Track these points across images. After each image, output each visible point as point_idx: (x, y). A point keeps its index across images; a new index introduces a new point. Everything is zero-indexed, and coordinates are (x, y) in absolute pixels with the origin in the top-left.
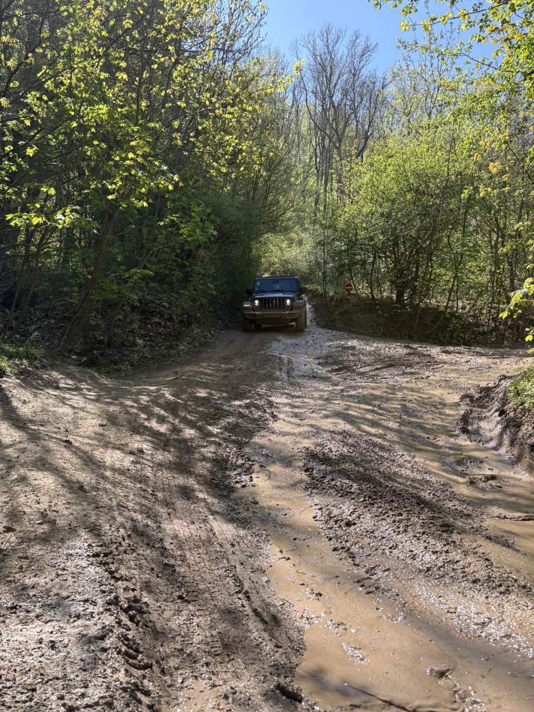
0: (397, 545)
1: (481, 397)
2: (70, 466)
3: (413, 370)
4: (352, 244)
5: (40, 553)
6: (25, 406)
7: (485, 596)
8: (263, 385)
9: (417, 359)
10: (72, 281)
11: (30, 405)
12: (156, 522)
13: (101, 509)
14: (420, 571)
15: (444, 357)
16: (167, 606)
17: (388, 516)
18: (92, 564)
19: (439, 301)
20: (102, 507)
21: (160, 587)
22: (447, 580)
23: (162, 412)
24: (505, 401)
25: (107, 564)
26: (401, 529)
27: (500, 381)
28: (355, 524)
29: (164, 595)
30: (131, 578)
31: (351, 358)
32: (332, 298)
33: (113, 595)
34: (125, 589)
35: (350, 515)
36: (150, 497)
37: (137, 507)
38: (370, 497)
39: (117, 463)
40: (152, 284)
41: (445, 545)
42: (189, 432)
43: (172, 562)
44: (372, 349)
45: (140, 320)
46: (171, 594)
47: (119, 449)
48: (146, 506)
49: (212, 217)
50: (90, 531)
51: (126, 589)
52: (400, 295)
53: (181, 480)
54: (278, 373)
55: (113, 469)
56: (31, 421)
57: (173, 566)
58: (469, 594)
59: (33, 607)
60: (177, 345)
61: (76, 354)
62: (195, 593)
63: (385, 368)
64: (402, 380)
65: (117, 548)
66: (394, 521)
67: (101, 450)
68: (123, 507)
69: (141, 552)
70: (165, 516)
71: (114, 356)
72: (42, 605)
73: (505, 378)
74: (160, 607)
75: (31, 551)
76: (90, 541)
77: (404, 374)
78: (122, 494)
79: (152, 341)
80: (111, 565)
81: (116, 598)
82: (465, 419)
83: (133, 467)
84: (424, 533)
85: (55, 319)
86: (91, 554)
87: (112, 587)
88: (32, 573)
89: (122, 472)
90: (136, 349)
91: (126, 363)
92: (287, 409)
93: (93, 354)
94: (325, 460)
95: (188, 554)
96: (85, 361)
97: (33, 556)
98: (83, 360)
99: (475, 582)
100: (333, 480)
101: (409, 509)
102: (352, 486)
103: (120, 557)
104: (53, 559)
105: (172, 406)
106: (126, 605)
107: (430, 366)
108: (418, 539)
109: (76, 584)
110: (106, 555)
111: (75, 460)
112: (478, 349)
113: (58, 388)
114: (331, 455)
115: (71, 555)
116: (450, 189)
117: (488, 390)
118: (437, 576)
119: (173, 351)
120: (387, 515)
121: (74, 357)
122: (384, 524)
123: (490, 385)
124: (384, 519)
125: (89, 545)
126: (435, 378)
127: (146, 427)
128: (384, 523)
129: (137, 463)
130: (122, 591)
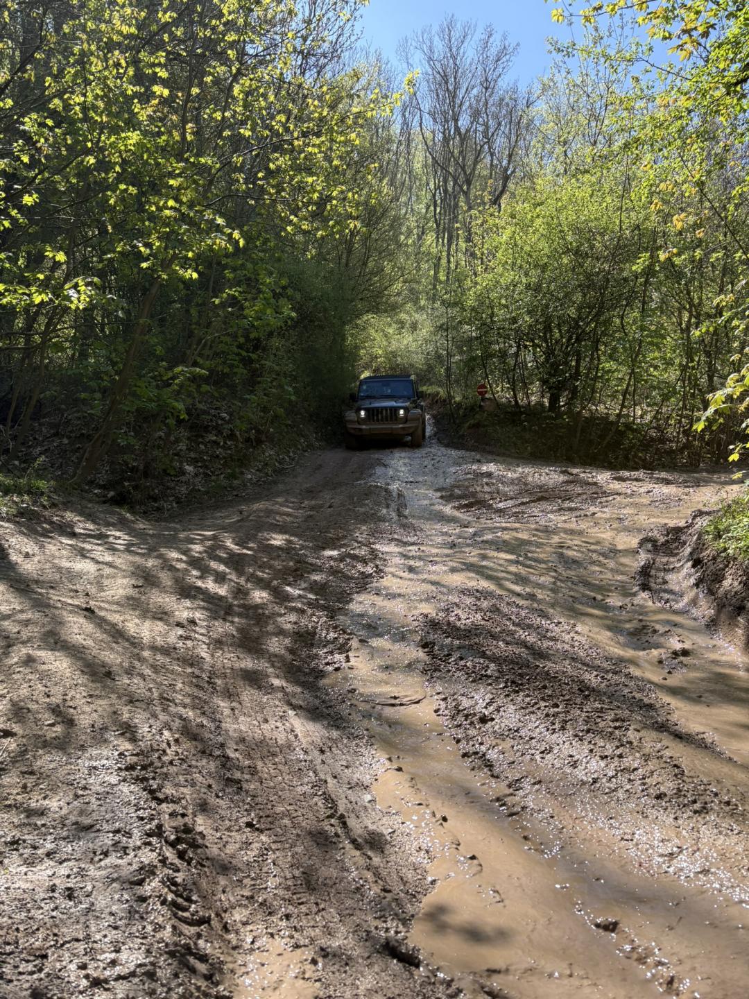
0: (551, 748)
1: (667, 541)
2: (93, 644)
3: (573, 505)
4: (486, 327)
5: (51, 766)
6: (28, 560)
7: (673, 816)
8: (364, 528)
9: (578, 490)
10: (93, 384)
11: (36, 559)
12: (214, 720)
13: (137, 704)
14: (584, 783)
15: (616, 486)
16: (230, 837)
17: (539, 708)
18: (124, 780)
19: (607, 407)
20: (137, 701)
21: (220, 811)
22: (621, 794)
23: (222, 568)
24: (700, 546)
25: (146, 779)
26: (557, 726)
27: (693, 519)
28: (493, 719)
29: (227, 822)
30: (180, 799)
31: (487, 489)
32: (459, 405)
33: (155, 822)
34: (171, 815)
35: (486, 708)
36: (206, 685)
37: (187, 701)
38: (513, 682)
39: (159, 639)
40: (205, 388)
41: (618, 747)
42: (259, 596)
43: (238, 775)
44: (517, 475)
45: (189, 439)
46: (237, 820)
47: (161, 619)
48: (200, 699)
49: (290, 292)
50: (122, 734)
51: (173, 815)
52: (554, 399)
53: (248, 663)
54: (384, 511)
55: (154, 648)
56: (37, 582)
57: (239, 782)
58: (652, 813)
59: (42, 841)
60: (242, 473)
61: (100, 487)
62: (269, 819)
63: (533, 501)
64: (557, 519)
65: (159, 758)
66: (547, 715)
67: (136, 621)
68: (168, 700)
69: (194, 763)
70: (227, 712)
71: (153, 490)
72: (55, 839)
73: (701, 513)
74: (221, 838)
75: (38, 763)
76: (122, 748)
77: (560, 510)
78: (166, 682)
79: (207, 467)
80: (151, 782)
81: (160, 827)
82: (645, 571)
83: (181, 645)
84: (588, 731)
85: (68, 437)
86: (123, 767)
87: (154, 812)
88: (40, 794)
89: (167, 651)
90: (183, 479)
91: (171, 499)
92: (398, 560)
93: (124, 487)
94: (452, 630)
95: (259, 765)
96: (112, 497)
97: (42, 770)
98: (109, 496)
99: (659, 797)
100: (461, 659)
101: (567, 697)
102: (487, 667)
103: (165, 770)
104: (69, 774)
105: (236, 558)
106: (173, 837)
107: (597, 498)
108: (581, 740)
109: (102, 809)
110: (144, 768)
111: (99, 635)
112: (664, 475)
113: (73, 535)
114: (458, 624)
115: (95, 768)
116: (623, 251)
117: (678, 530)
118: (607, 790)
119: (235, 482)
120: (537, 706)
121: (96, 491)
122: (534, 720)
123: (680, 525)
124: (533, 713)
125: (121, 754)
126: (604, 516)
127: (199, 588)
128: (533, 717)
129: (187, 638)
130: (167, 817)
